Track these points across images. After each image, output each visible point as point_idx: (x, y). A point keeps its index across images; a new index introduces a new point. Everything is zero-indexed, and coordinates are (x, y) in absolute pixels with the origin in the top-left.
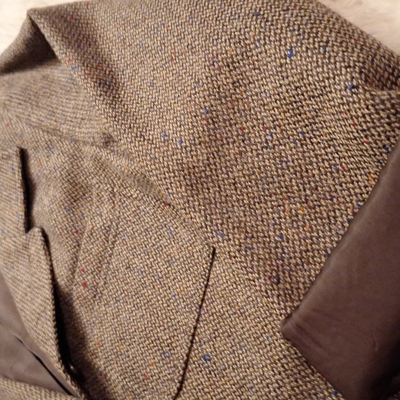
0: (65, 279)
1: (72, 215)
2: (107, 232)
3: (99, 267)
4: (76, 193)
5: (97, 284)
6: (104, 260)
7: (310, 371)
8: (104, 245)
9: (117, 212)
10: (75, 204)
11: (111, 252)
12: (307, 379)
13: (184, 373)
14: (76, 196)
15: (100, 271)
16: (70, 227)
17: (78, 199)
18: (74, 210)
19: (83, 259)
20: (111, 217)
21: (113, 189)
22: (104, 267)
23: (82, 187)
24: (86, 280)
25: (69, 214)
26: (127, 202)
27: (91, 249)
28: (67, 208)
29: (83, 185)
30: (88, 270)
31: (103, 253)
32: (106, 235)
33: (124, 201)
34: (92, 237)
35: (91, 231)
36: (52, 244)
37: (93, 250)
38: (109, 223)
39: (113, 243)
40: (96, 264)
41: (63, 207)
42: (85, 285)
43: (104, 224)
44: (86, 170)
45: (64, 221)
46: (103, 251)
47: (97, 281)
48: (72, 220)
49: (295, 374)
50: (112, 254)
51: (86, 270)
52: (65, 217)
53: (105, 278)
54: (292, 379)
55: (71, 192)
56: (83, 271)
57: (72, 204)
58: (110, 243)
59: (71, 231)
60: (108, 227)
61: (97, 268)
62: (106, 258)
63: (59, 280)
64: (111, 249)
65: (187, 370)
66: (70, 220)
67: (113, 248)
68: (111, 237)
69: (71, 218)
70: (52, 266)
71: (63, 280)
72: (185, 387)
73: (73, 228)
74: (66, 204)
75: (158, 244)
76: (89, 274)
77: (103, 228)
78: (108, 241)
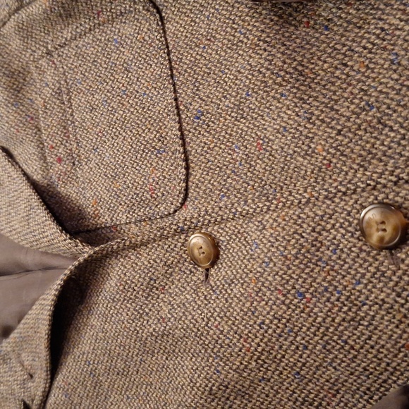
0: (40, 172)
1: (21, 107)
2: (59, 95)
3: (65, 133)
4: (16, 83)
5: (71, 150)
6: (67, 124)
7: (293, 28)
8: (61, 109)
9: (61, 69)
10: (20, 95)
11: (71, 110)
12: (293, 36)
13: (185, 149)
14: (18, 87)
15: (68, 137)
16: (24, 118)
17: (21, 88)
18: (21, 101)
19: (48, 137)
20: (57, 79)
21: (47, 48)
22: (70, 129)
23: (20, 72)
24: (59, 155)
25: (19, 108)
26: (65, 52)
27: (51, 122)
28: (14, 103)
29: (19, 69)
30: (57, 143)
31: (63, 118)
32: (60, 98)
33: (63, 52)
34: (47, 111)
35: (44, 105)
36: (15, 153)
37: (53, 121)
38: (58, 85)
39: (69, 101)
40: (62, 132)
41: (9, 105)
42: (60, 160)
43: (53, 90)
44: (16, 52)
45: (16, 117)
46: (63, 116)
47: (69, 148)
48: (23, 112)
49: (280, 39)
50: (73, 111)
51: (54, 145)
52: (16, 112)
53: (76, 139)
54: (278, 46)
55: (11, 85)
56: (53, 148)
57: (18, 96)
58: (66, 103)
59: (26, 121)
60: (58, 89)
61: (64, 136)
62: (69, 120)
63: (35, 177)
64: (69, 107)
65: (187, 144)
66: (21, 113)
67: (71, 105)
68: (65, 96)
69: (21, 110)
70: (22, 170)
71: (39, 174)
72: (192, 162)
73: (27, 117)
74: (12, 100)
75: (110, 64)
76: (59, 147)
77: (54, 94)
78: (64, 103)
